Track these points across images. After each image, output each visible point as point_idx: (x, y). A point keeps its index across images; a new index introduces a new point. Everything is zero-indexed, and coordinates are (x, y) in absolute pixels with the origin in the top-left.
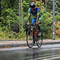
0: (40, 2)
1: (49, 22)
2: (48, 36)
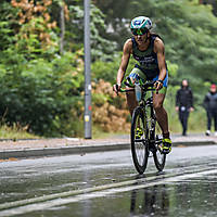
0: (44, 18)
1: (72, 84)
2: (69, 126)
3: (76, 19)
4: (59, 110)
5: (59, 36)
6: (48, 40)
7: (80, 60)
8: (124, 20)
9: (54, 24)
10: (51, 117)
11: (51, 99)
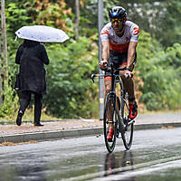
0: (60, 5)
1: (88, 67)
2: (84, 107)
3: (90, 5)
4: (75, 92)
5: (74, 22)
6: (64, 25)
7: (94, 45)
8: (135, 5)
9: (70, 10)
10: (68, 99)
11: (67, 82)
